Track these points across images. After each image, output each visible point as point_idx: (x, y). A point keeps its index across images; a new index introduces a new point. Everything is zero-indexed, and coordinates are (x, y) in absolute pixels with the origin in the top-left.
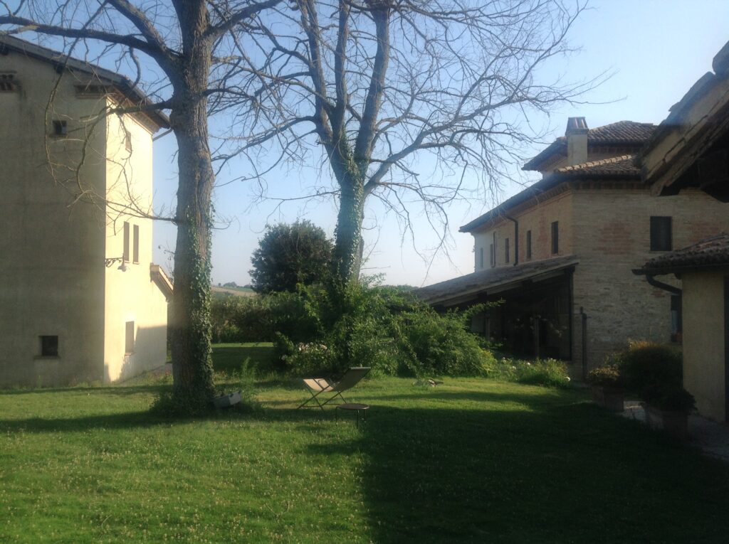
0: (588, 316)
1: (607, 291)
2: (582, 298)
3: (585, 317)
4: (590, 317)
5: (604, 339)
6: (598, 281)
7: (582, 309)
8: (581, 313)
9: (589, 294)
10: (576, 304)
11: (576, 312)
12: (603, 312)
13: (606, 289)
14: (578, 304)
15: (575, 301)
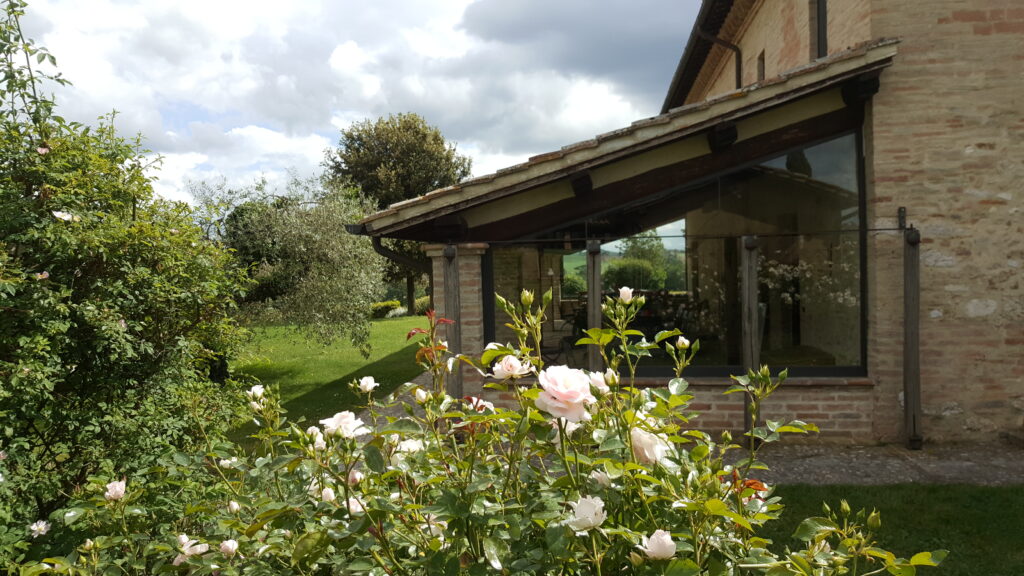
0: (923, 236)
1: (984, 152)
2: (904, 179)
3: (913, 240)
4: (929, 241)
5: (974, 308)
6: (956, 123)
7: (902, 214)
8: (902, 227)
9: (926, 164)
10: (881, 200)
11: (884, 225)
12: (974, 221)
13: (980, 146)
14: (888, 199)
15: (879, 190)
